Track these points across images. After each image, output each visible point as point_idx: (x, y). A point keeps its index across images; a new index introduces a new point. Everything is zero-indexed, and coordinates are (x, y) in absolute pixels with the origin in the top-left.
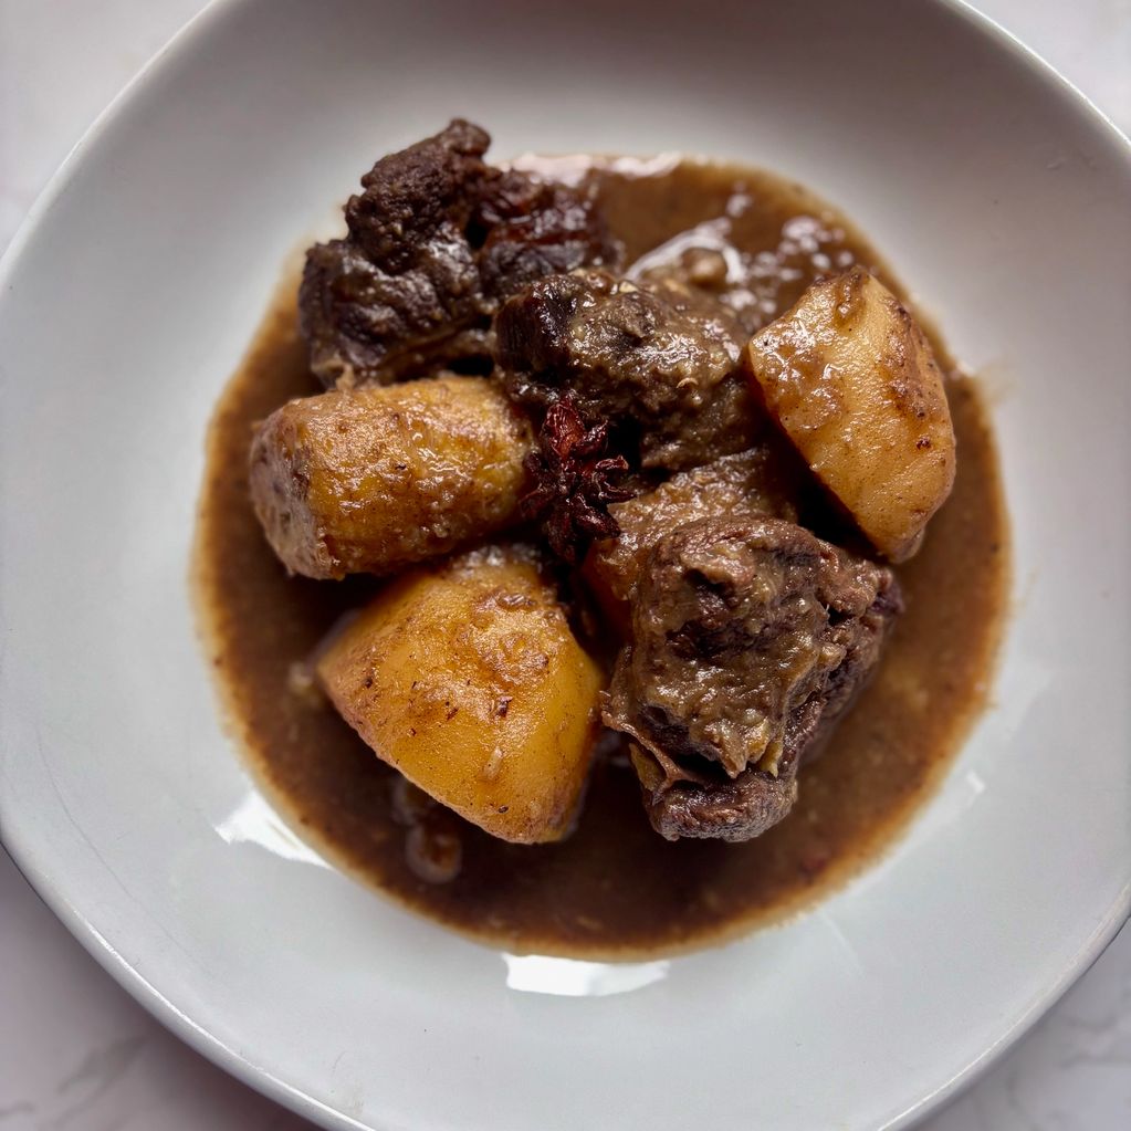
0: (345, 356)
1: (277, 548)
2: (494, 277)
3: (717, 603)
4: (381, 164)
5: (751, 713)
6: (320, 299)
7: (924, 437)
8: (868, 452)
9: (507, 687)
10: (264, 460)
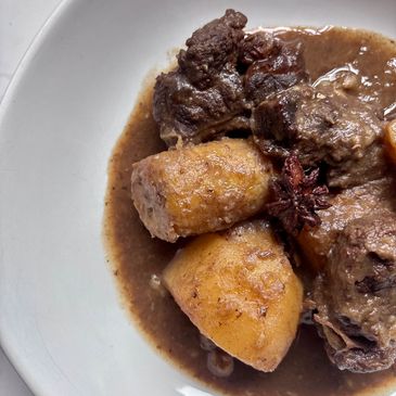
0: (177, 130)
1: (146, 224)
2: (252, 91)
3: (383, 269)
4: (196, 34)
5: (392, 317)
6: (165, 102)
9: (265, 301)
10: (140, 184)
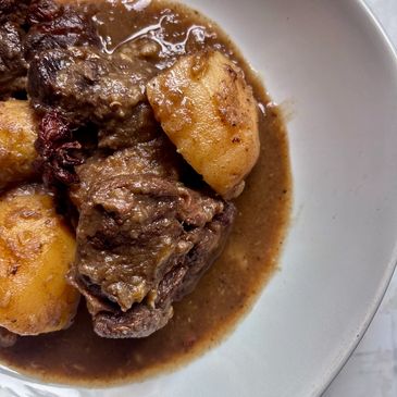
3: (112, 222)
5: (136, 278)
7: (236, 136)
8: (205, 144)
9: (17, 259)
